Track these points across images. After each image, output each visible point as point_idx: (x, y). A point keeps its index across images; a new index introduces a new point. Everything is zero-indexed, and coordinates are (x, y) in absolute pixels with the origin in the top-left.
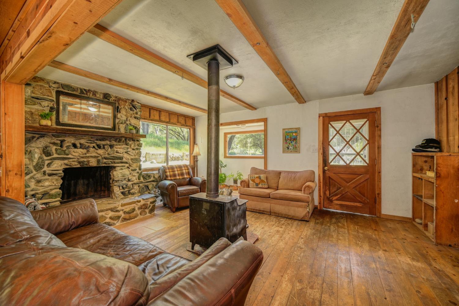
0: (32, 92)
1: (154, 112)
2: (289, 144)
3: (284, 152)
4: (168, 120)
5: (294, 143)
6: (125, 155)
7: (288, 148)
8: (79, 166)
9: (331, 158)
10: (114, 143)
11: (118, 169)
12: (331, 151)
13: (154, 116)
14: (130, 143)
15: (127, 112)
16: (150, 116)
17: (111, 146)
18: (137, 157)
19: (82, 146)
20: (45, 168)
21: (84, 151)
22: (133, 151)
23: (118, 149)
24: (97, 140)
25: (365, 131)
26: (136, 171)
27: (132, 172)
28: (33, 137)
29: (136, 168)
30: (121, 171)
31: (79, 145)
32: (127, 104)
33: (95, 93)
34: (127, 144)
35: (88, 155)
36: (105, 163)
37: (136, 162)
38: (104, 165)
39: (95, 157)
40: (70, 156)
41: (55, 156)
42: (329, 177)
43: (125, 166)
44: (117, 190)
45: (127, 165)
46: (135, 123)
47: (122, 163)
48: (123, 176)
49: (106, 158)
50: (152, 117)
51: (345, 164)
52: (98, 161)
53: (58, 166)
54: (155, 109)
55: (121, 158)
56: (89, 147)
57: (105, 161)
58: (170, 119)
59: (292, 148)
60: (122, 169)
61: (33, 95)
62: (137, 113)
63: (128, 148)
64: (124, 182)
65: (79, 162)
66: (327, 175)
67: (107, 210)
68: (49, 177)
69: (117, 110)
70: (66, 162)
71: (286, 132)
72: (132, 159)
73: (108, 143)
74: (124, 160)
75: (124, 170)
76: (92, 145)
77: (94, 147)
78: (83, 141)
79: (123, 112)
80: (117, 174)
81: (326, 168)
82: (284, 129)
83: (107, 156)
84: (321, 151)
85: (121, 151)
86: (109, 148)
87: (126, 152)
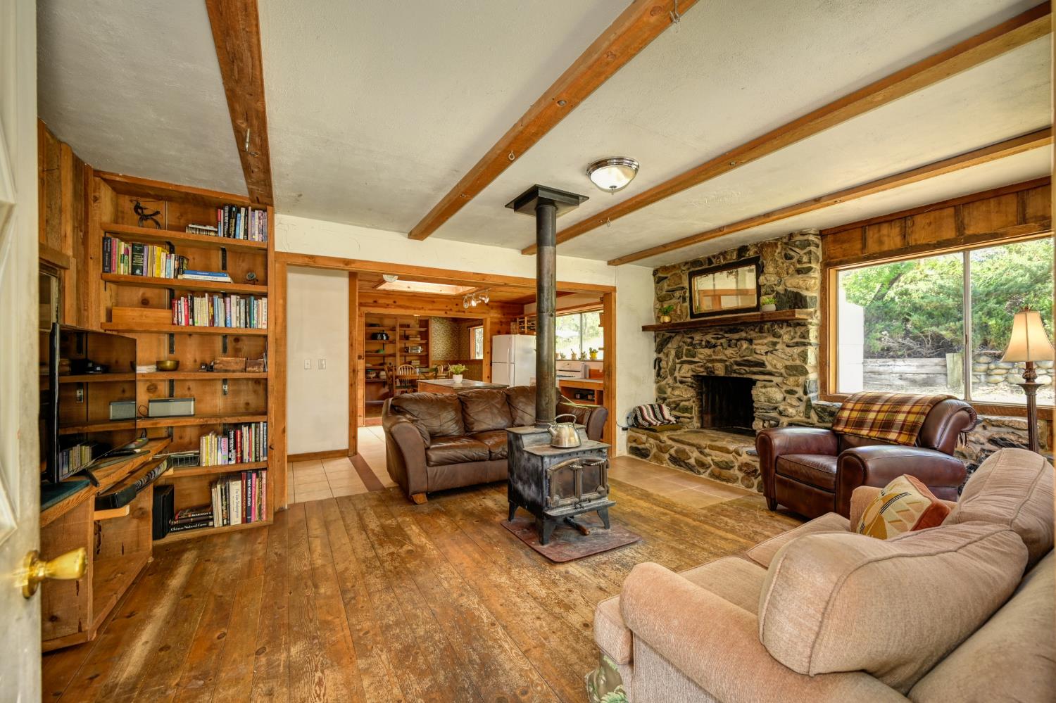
0: (669, 285)
1: (879, 231)
4: (949, 233)
6: (770, 358)
8: (705, 374)
10: (753, 334)
11: (759, 384)
13: (881, 242)
14: (782, 332)
15: (777, 266)
16: (864, 246)
17: (750, 341)
18: (798, 362)
19: (709, 345)
20: (676, 374)
21: (708, 351)
22: (788, 350)
23: (758, 347)
24: (726, 332)
26: (797, 396)
27: (788, 396)
28: (670, 338)
29: (796, 389)
30: (764, 390)
31: (704, 343)
32: (778, 251)
33: (724, 254)
34: (774, 335)
35: (714, 357)
36: (736, 372)
37: (794, 375)
38: (735, 375)
39: (722, 361)
40: (696, 359)
41: (684, 358)
43: (772, 381)
45: (777, 380)
46: (794, 284)
47: (764, 373)
48: (769, 402)
49: (738, 364)
50: (872, 247)
52: (727, 368)
53: (685, 371)
54: (882, 220)
55: (762, 364)
56: (715, 346)
57: (735, 367)
58: (960, 228)
60: (765, 387)
61: (670, 288)
62: (799, 262)
63: (775, 344)
64: (774, 414)
65: (707, 368)
67: (692, 445)
68: (680, 385)
69: (760, 270)
70: (693, 366)
72: (786, 367)
73: (744, 334)
74: (769, 368)
75: (769, 389)
76: (719, 342)
77: (721, 344)
78: (709, 337)
79: (770, 269)
80: (759, 394)
83: (739, 359)
85: (765, 349)
86: (745, 345)
87: (771, 352)
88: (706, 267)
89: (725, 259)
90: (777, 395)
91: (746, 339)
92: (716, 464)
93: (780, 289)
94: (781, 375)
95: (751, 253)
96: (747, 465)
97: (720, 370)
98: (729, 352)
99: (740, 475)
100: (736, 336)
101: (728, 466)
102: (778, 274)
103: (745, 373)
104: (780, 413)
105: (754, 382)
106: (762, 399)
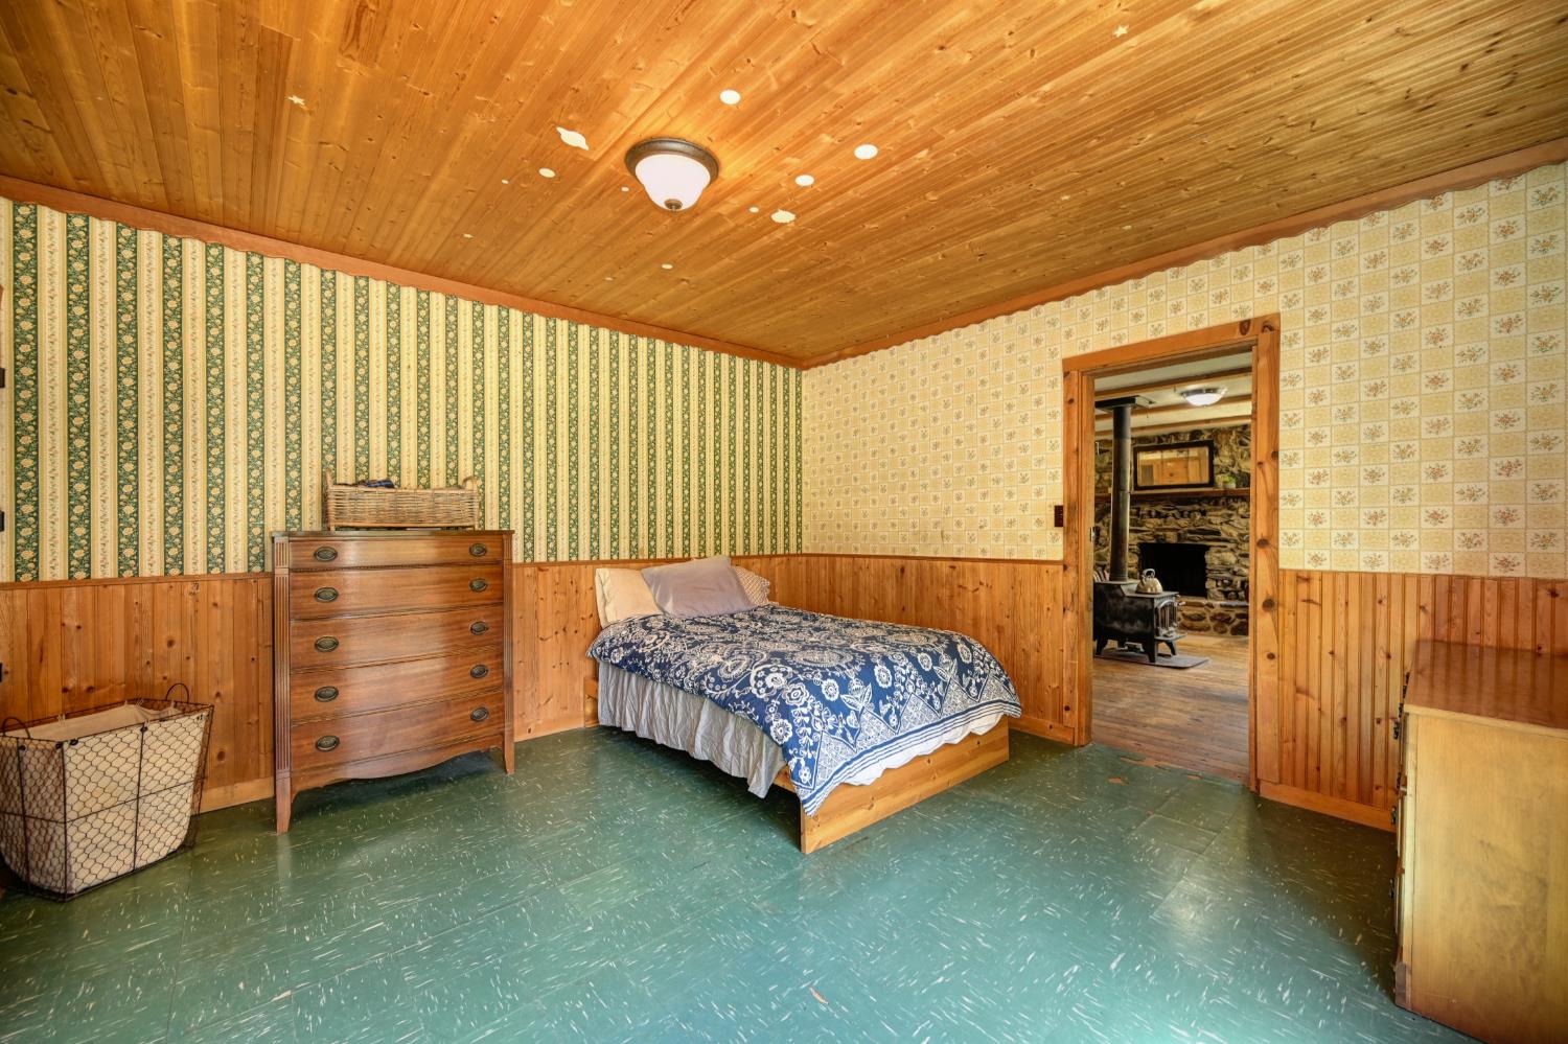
6: (1225, 527)
8: (1153, 541)
10: (1206, 507)
11: (1213, 550)
14: (1236, 505)
15: (1231, 450)
17: (1204, 513)
19: (1158, 515)
21: (1159, 521)
22: (1243, 520)
23: (1212, 518)
24: (1178, 505)
27: (1242, 559)
30: (1217, 555)
31: (1153, 514)
32: (1232, 438)
33: (1176, 435)
34: (1229, 509)
35: (1164, 526)
36: (1189, 539)
38: (1188, 542)
39: (1173, 530)
40: (1144, 528)
43: (1226, 547)
44: (1210, 584)
45: (1230, 546)
47: (1219, 540)
48: (1222, 564)
49: (1191, 532)
52: (1179, 536)
53: (1132, 540)
55: (1217, 533)
56: (1166, 516)
57: (1188, 535)
60: (1219, 552)
63: (1231, 515)
64: (1226, 575)
65: (1156, 537)
69: (1214, 452)
70: (1142, 535)
72: (1241, 535)
73: (1197, 507)
74: (1223, 536)
75: (1222, 553)
76: (1171, 513)
77: (1173, 515)
78: (1159, 508)
79: (1225, 452)
80: (1212, 558)
83: (1192, 528)
85: (1219, 520)
86: (1198, 517)
87: (1227, 523)
88: (1155, 444)
89: (1177, 438)
90: (1231, 558)
91: (1200, 511)
92: (1186, 617)
93: (1235, 470)
94: (1235, 542)
95: (1205, 437)
96: (1220, 614)
97: (1172, 538)
98: (1183, 522)
99: (1212, 624)
100: (1188, 508)
101: (1201, 618)
102: (1232, 457)
103: (1198, 539)
104: (1235, 573)
105: (1207, 548)
106: (1216, 562)
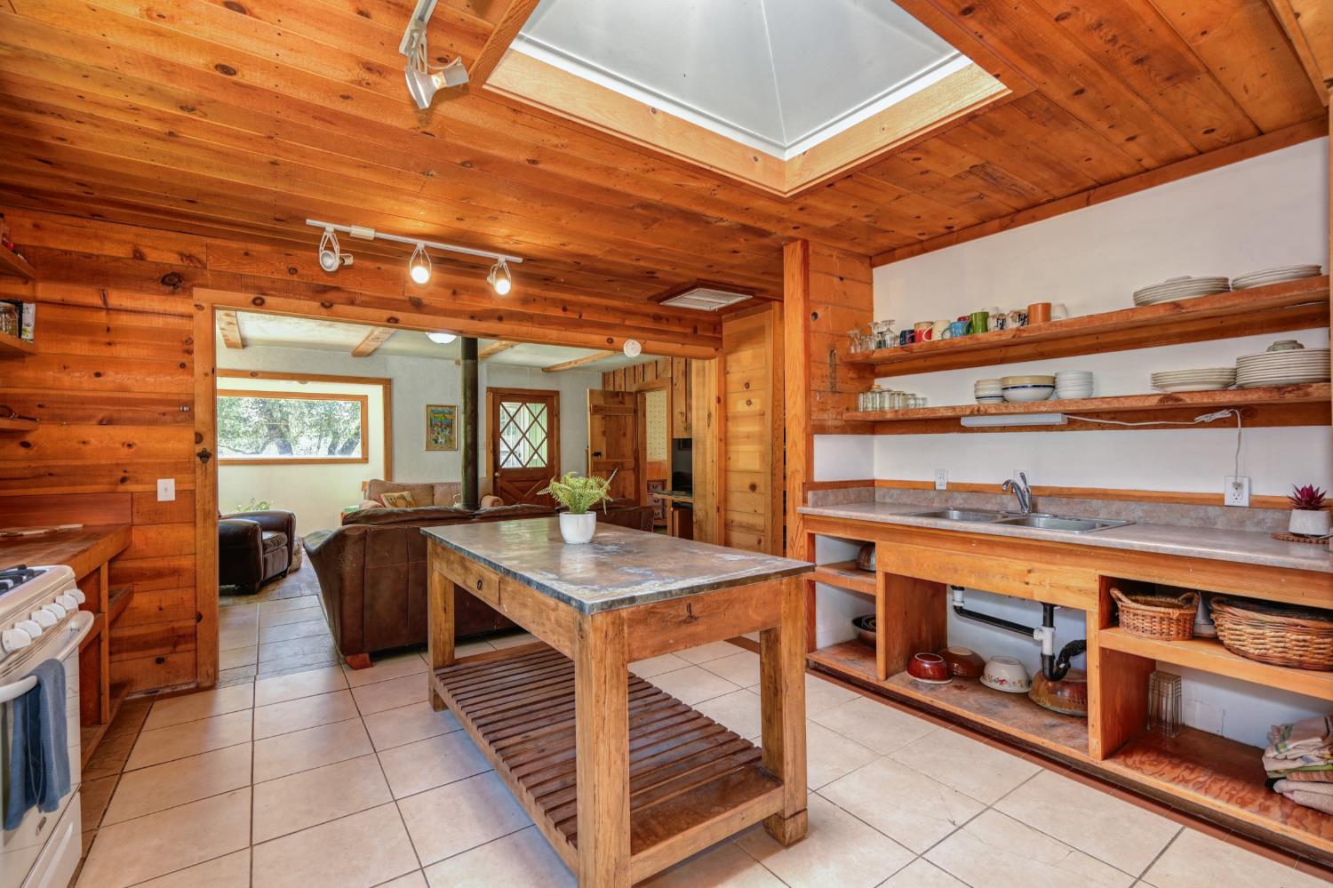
2: (438, 433)
3: (428, 449)
5: (446, 432)
7: (436, 442)
9: (503, 458)
12: (503, 448)
25: (543, 420)
42: (502, 488)
51: (521, 466)
59: (443, 441)
66: (499, 485)
71: (433, 411)
81: (497, 474)
82: (428, 406)
84: (491, 447)
